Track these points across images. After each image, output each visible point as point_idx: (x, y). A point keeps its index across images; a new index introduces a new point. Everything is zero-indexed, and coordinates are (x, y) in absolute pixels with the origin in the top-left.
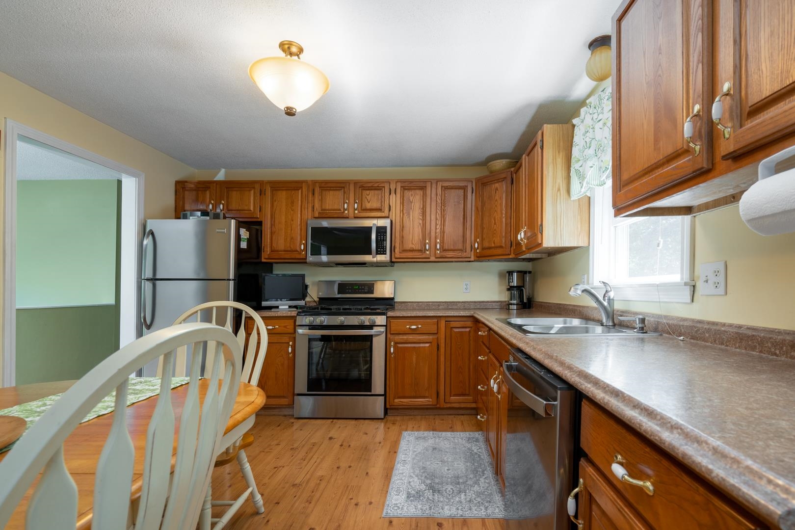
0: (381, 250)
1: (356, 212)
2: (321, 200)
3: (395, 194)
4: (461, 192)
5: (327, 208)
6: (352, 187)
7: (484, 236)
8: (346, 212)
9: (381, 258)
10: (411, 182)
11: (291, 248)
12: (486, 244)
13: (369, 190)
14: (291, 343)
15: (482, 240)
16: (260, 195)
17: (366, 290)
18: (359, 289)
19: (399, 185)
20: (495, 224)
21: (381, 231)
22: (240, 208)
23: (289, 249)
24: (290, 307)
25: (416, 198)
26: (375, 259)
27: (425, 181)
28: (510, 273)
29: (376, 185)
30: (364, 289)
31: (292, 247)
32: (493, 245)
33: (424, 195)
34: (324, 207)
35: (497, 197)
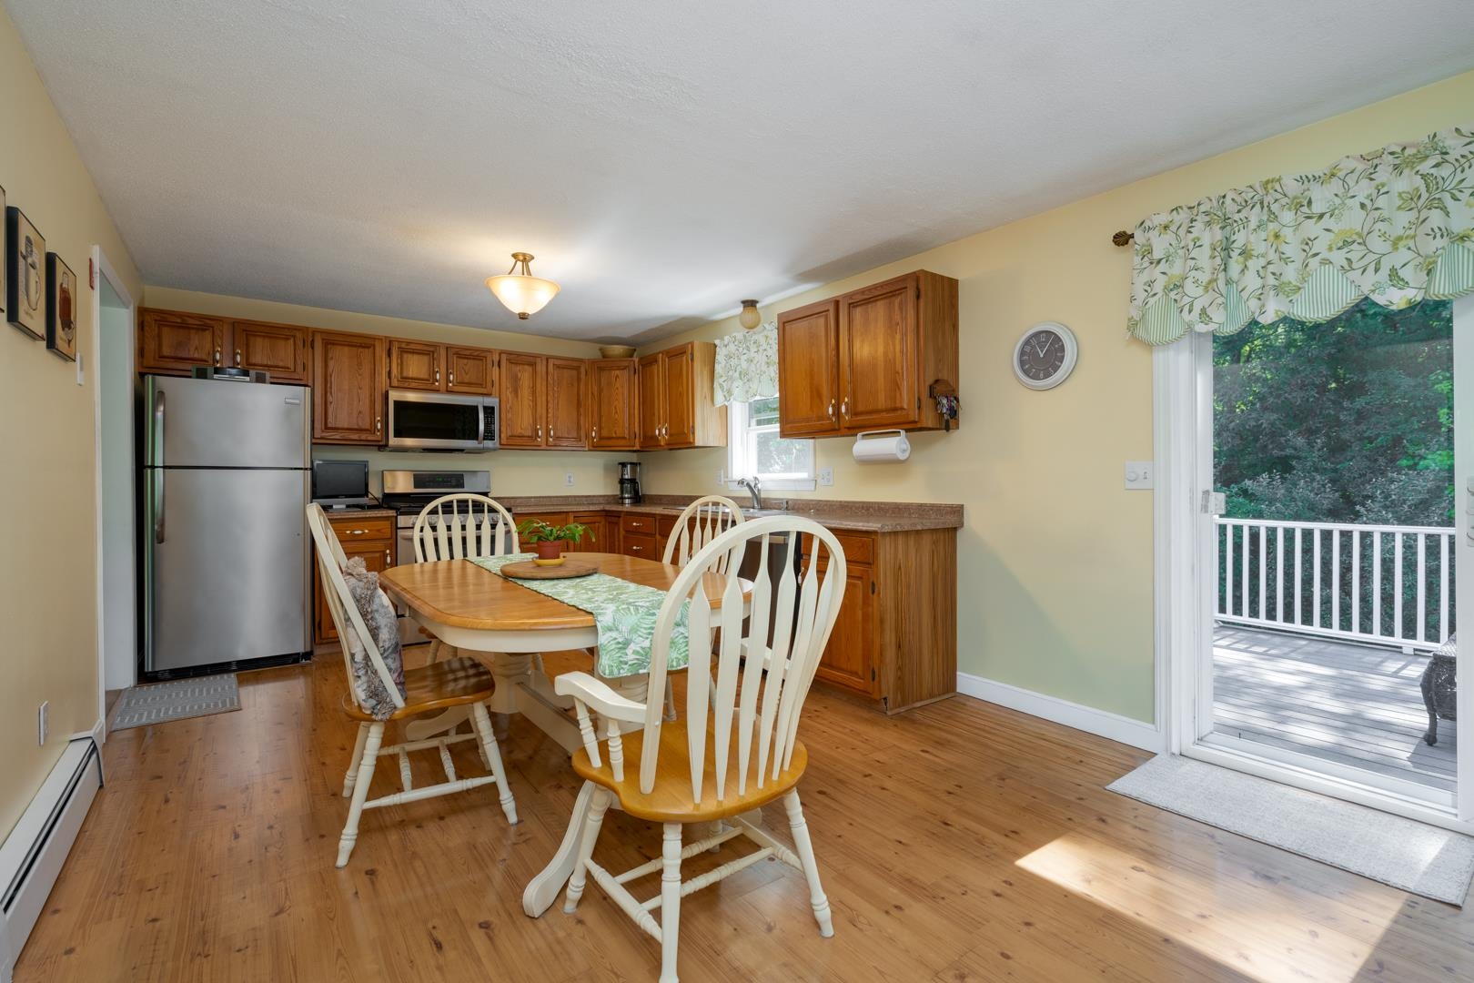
0: (489, 435)
1: (451, 385)
2: (401, 365)
3: (499, 367)
4: (575, 372)
5: (411, 376)
6: (443, 352)
7: (603, 425)
8: (437, 384)
9: (489, 444)
10: (519, 355)
11: (358, 425)
12: (605, 433)
13: (467, 358)
14: (388, 551)
15: (600, 428)
16: (304, 346)
17: (454, 483)
18: (443, 481)
19: (504, 357)
20: (616, 412)
21: (489, 411)
22: (269, 363)
23: (356, 427)
24: (348, 506)
25: (525, 375)
26: (481, 446)
27: (535, 356)
28: (623, 465)
29: (476, 354)
30: (450, 482)
31: (360, 424)
32: (614, 435)
33: (535, 372)
34: (405, 375)
35: (618, 385)
